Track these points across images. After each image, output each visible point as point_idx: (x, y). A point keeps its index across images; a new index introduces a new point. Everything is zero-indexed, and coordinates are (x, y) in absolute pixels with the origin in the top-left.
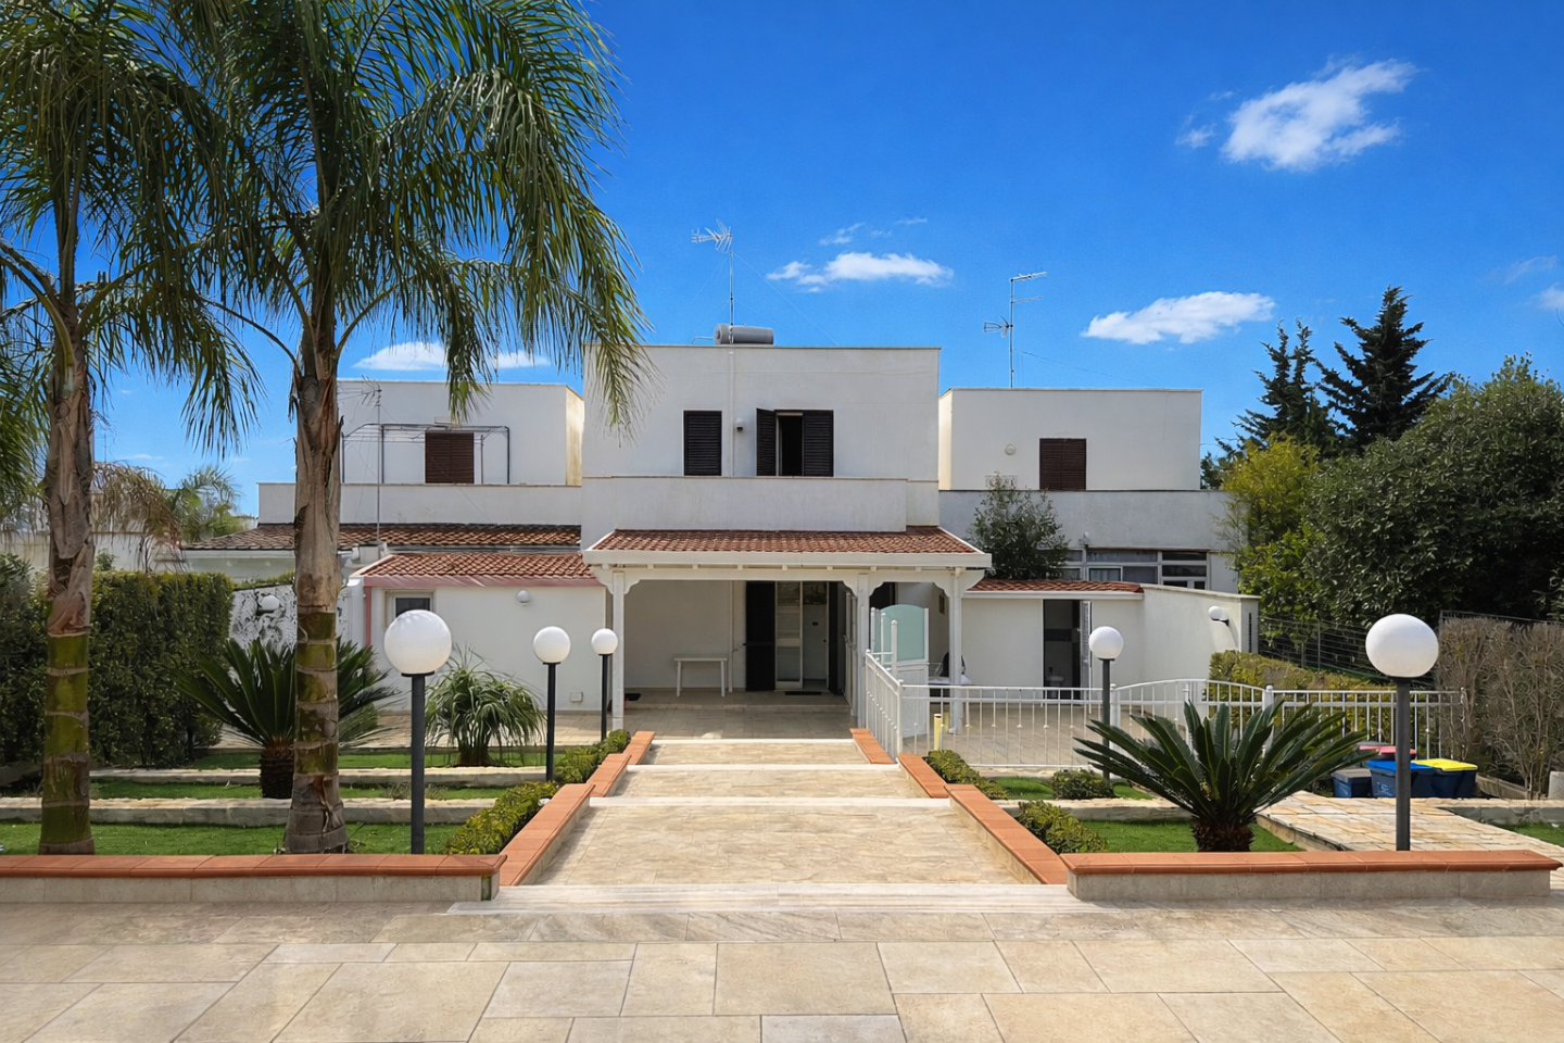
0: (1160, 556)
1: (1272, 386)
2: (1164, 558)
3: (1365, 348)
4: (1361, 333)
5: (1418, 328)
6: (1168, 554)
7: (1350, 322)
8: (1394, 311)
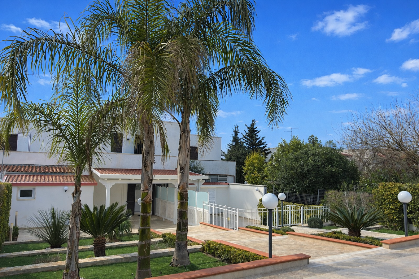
0: (218, 176)
1: (234, 138)
2: (219, 177)
3: (249, 131)
4: (248, 128)
5: (257, 128)
6: (220, 176)
7: (246, 125)
8: (253, 125)
